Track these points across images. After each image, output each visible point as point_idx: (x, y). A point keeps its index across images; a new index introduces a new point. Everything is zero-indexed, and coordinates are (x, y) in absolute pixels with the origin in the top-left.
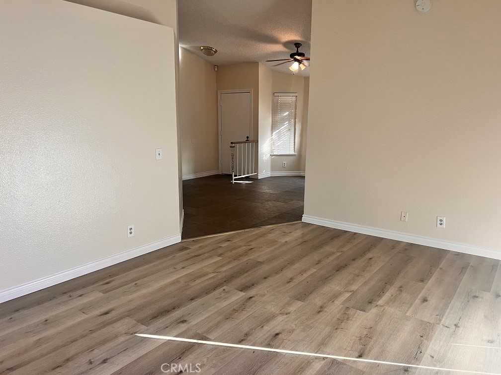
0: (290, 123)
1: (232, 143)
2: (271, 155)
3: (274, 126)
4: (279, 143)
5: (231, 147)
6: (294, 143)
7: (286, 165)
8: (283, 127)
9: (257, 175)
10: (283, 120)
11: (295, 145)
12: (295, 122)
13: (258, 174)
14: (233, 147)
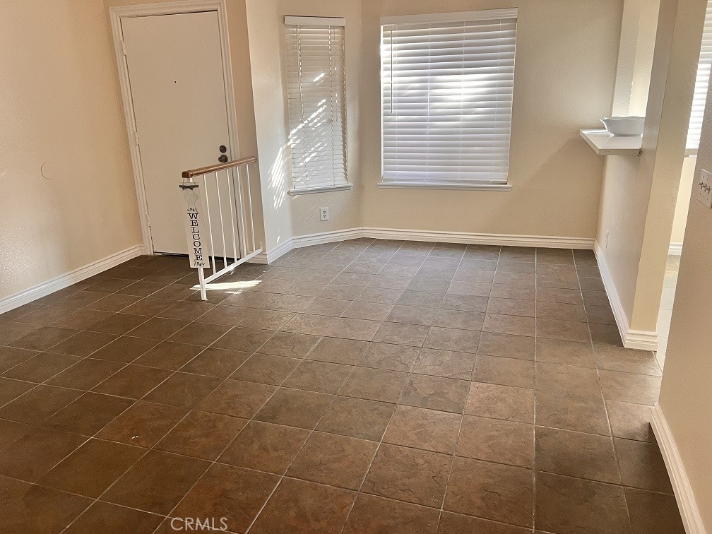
0: (330, 103)
1: (185, 175)
2: (289, 193)
3: (292, 114)
4: (308, 160)
5: (184, 187)
6: (345, 156)
7: (327, 214)
8: (314, 115)
9: (263, 254)
10: (315, 94)
11: (345, 161)
12: (343, 99)
13: (264, 250)
14: (191, 187)
